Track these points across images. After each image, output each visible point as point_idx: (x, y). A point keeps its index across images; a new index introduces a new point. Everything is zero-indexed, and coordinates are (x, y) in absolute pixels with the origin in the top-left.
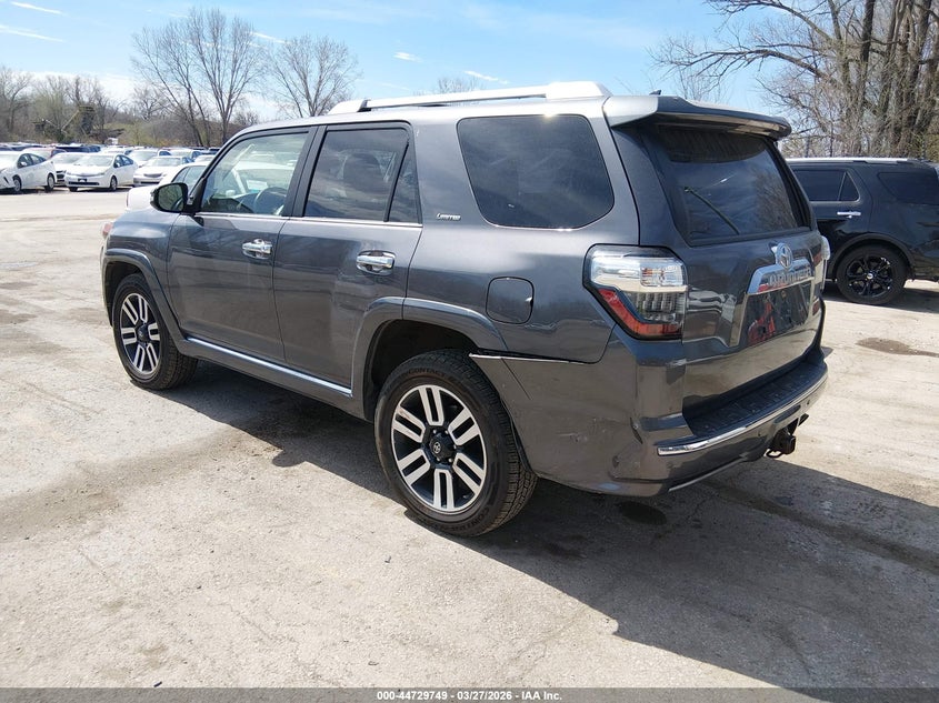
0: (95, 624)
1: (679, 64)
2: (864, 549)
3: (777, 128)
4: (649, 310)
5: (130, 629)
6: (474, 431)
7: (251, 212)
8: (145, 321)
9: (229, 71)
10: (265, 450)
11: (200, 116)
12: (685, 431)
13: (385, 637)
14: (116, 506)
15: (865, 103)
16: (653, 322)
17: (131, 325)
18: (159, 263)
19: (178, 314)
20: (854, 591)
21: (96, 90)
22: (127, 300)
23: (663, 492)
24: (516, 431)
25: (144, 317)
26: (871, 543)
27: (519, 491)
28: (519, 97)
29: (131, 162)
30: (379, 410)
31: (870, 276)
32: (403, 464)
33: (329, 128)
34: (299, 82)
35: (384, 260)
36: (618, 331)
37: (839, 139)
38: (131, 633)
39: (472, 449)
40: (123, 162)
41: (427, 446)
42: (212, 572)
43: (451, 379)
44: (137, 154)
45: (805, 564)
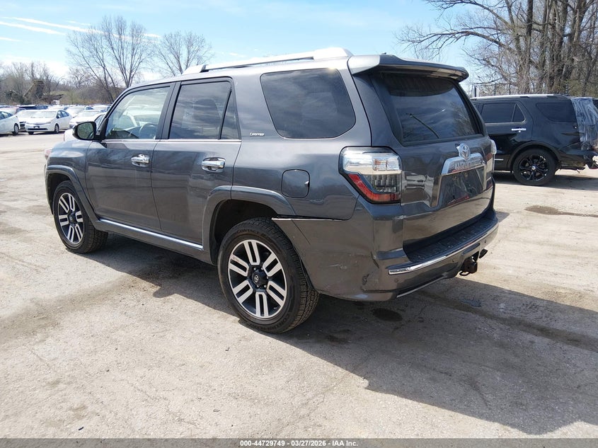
0: (41, 395)
1: (413, 42)
2: (524, 331)
3: (460, 74)
4: (379, 186)
5: (64, 397)
6: (278, 267)
7: (137, 138)
8: (74, 210)
9: (130, 56)
10: (151, 288)
11: (112, 84)
12: (404, 259)
13: (224, 395)
14: (55, 325)
15: (531, 62)
16: (383, 193)
17: (65, 213)
18: (81, 174)
19: (94, 205)
20: (516, 356)
21: (45, 71)
22: (62, 197)
23: (394, 298)
24: (303, 266)
25: (72, 207)
26: (530, 327)
27: (308, 303)
28: (298, 59)
29: (68, 115)
30: (220, 258)
31: (534, 168)
32: (236, 290)
33: (183, 83)
34: (175, 61)
35: (218, 163)
36: (361, 200)
37: (515, 85)
38: (65, 399)
39: (278, 278)
40: (62, 115)
41: (250, 278)
42: (116, 361)
43: (263, 235)
44: (72, 110)
45: (487, 341)
